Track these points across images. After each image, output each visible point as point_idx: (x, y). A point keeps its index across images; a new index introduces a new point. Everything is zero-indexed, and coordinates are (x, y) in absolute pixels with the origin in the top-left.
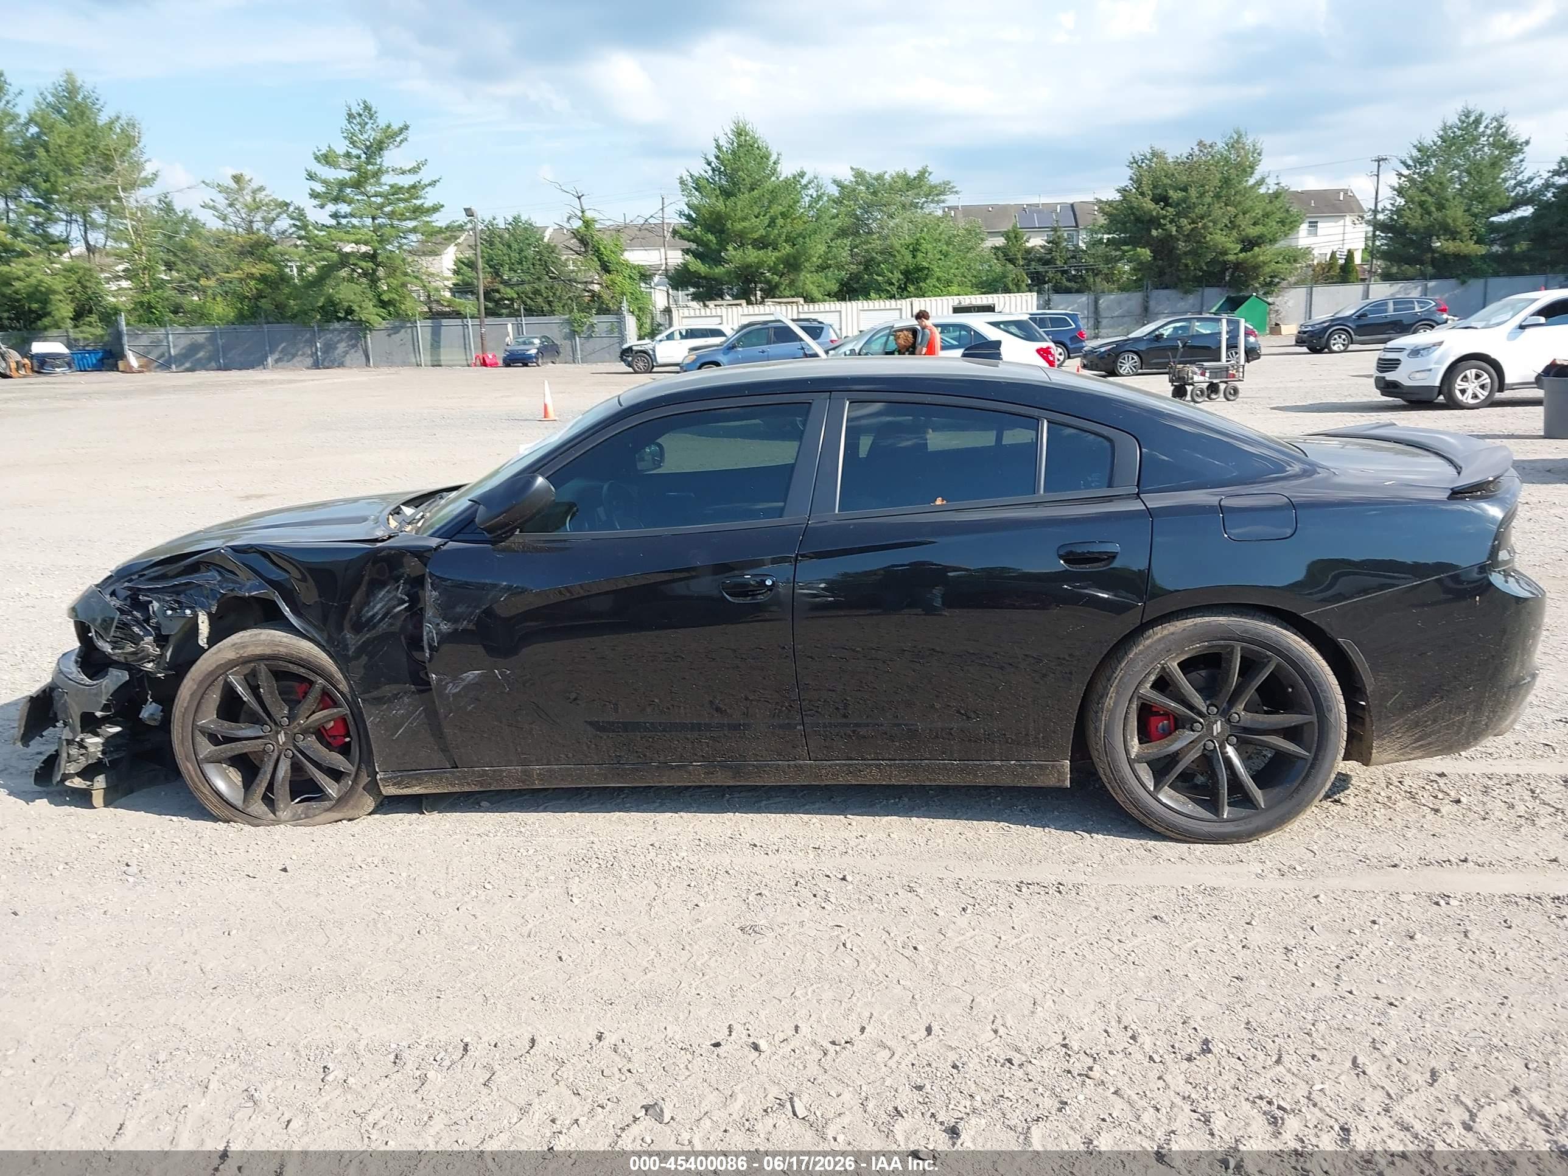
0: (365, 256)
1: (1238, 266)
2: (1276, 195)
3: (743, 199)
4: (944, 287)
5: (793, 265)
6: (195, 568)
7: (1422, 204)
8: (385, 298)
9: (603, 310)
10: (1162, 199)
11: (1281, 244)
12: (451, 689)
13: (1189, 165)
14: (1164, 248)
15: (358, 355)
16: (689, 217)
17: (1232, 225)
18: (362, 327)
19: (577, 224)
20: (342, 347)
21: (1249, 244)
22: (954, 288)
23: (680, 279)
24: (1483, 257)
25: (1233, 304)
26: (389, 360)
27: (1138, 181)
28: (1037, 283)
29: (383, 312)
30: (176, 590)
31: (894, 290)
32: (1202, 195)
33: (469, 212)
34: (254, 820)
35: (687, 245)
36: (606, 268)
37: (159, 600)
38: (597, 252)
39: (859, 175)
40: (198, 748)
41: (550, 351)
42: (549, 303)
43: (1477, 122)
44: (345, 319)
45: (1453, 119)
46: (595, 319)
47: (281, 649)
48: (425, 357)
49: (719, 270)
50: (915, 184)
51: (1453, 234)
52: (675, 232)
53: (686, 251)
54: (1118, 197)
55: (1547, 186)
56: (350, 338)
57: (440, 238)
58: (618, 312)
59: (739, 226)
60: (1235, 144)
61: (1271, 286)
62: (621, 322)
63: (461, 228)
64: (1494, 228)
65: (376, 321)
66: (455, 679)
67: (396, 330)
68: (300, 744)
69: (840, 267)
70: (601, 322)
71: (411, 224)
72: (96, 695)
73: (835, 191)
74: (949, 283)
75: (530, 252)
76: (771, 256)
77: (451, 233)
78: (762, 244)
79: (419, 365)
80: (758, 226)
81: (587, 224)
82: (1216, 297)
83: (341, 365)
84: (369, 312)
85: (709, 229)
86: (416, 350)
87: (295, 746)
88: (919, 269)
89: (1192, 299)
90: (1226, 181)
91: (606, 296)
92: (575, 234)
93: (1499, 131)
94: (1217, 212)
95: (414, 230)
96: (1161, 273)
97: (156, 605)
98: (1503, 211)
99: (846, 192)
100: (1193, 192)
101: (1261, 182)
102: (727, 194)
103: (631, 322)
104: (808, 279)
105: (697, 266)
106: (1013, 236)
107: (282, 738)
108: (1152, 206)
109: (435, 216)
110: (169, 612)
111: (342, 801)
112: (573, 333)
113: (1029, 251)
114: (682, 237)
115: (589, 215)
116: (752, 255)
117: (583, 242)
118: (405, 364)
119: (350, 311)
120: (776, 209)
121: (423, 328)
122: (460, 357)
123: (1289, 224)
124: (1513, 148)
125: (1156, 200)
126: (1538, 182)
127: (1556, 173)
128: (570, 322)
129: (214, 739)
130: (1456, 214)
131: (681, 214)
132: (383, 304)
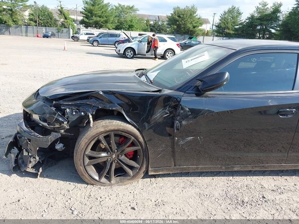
0: (9, 10)
1: (191, 31)
2: (199, 18)
3: (97, 7)
4: (136, 30)
5: (106, 22)
6: (87, 98)
7: (224, 23)
8: (14, 20)
9: (65, 27)
10: (179, 16)
11: (200, 28)
12: (181, 143)
13: (184, 10)
14: (179, 26)
15: (7, 32)
16: (84, 9)
17: (191, 23)
18: (9, 26)
19: (59, 8)
20: (4, 30)
21: (194, 27)
22: (138, 30)
23: (82, 22)
24: (233, 34)
25: (190, 38)
26: (15, 34)
27: (175, 13)
28: (152, 30)
29: (14, 23)
30: (78, 106)
31: (127, 29)
32: (186, 17)
33: (35, 2)
34: (103, 184)
35: (84, 15)
36: (66, 18)
37: (69, 108)
38: (64, 14)
39: (120, 5)
40: (85, 161)
41: (53, 35)
42: (50, 25)
43: (235, 8)
44: (4, 24)
45: (231, 7)
46: (63, 29)
47: (121, 128)
48: (24, 34)
49: (91, 21)
50: (131, 8)
51: (229, 29)
52: (81, 12)
53: (84, 17)
54: (171, 15)
55: (245, 22)
56: (6, 28)
57: (27, 8)
58: (69, 28)
59: (96, 12)
60: (193, 7)
61: (197, 35)
62: (69, 30)
63: (33, 6)
64: (235, 28)
65: (12, 25)
66: (183, 139)
67: (17, 27)
68: (120, 158)
69: (115, 23)
70: (65, 30)
71: (21, 4)
72: (46, 141)
73: (115, 8)
74: (137, 29)
75: (46, 13)
76: (102, 20)
77: (30, 6)
78: (100, 17)
79: (22, 36)
80: (99, 13)
81: (62, 8)
82: (187, 36)
83: (4, 34)
84: (11, 23)
85: (89, 12)
86: (22, 32)
87: (118, 159)
88: (132, 25)
89: (183, 37)
90: (191, 14)
91: (66, 24)
92: (59, 10)
93: (238, 10)
94: (189, 20)
95: (22, 5)
96: (178, 31)
97: (68, 110)
98: (237, 25)
99: (117, 8)
100: (185, 16)
101: (197, 15)
102: (93, 5)
103: (71, 30)
104: (109, 25)
105: (86, 20)
106: (148, 21)
107: (114, 156)
108: (177, 17)
109: (27, 3)
110: (74, 113)
111: (134, 177)
112: (58, 32)
113: (150, 24)
114: (83, 13)
115: (62, 6)
116: (98, 19)
117: (61, 12)
118: (19, 35)
119: (5, 22)
120: (103, 10)
121: (24, 28)
122: (32, 34)
123: (201, 24)
124: (240, 14)
125: (178, 16)
126: (243, 21)
127: (247, 20)
128: (58, 29)
129: (90, 158)
130: (230, 26)
131: (83, 8)
132: (14, 21)
